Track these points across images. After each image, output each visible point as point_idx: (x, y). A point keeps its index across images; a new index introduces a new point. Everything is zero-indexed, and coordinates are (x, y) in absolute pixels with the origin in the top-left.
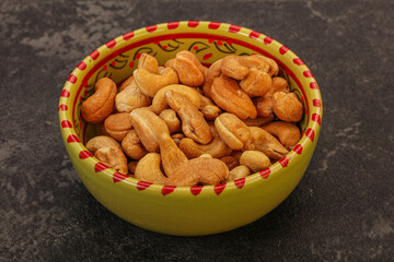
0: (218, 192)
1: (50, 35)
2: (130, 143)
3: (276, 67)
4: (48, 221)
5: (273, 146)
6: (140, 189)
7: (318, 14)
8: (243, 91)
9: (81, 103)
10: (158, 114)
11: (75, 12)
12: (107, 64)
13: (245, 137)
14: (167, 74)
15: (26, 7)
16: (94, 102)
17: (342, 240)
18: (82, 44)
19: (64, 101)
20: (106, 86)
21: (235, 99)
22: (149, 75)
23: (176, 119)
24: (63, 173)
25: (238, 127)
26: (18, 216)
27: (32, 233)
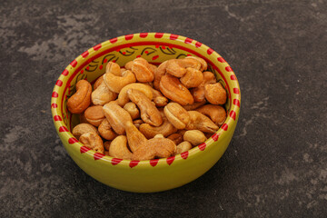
0: (170, 163)
1: (40, 44)
2: (104, 129)
3: (205, 64)
4: (48, 186)
5: (207, 124)
6: (113, 164)
7: (233, 15)
8: (183, 84)
9: (67, 100)
10: (122, 107)
11: (57, 25)
12: (84, 69)
13: (186, 120)
14: (127, 75)
15: (20, 22)
16: (77, 99)
17: (260, 187)
18: (63, 49)
19: (54, 100)
20: (83, 86)
21: (178, 92)
22: (114, 78)
23: (136, 110)
24: (57, 149)
25: (181, 113)
26: (26, 184)
27: (38, 196)
